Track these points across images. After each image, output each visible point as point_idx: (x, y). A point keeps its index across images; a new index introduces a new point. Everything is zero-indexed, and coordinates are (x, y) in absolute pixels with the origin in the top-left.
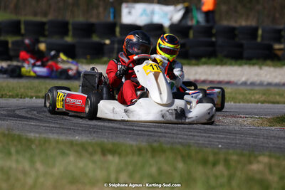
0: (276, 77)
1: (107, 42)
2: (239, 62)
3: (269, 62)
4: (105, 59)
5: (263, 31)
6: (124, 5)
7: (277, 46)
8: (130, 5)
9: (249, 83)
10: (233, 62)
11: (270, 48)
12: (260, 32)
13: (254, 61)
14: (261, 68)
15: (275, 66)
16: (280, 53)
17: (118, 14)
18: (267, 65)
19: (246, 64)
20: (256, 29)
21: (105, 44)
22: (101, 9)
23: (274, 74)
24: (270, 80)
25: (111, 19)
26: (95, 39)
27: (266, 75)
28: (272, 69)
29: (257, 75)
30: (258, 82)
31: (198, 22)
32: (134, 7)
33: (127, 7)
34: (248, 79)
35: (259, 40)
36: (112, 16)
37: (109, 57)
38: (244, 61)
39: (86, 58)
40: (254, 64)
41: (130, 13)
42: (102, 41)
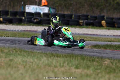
1: (23, 18)
3: (78, 26)
4: (23, 24)
6: (26, 6)
7: (81, 21)
8: (28, 5)
11: (78, 22)
12: (73, 16)
13: (73, 26)
14: (75, 29)
15: (80, 28)
16: (81, 24)
17: (24, 8)
18: (77, 27)
20: (72, 15)
21: (23, 19)
22: (18, 7)
24: (79, 32)
26: (18, 17)
27: (77, 31)
28: (79, 29)
29: (74, 31)
30: (75, 33)
31: (51, 12)
32: (30, 6)
35: (73, 19)
36: (22, 9)
38: (69, 26)
39: (16, 23)
40: (73, 27)
41: (28, 8)
42: (22, 18)
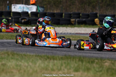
3: (69, 26)
5: (65, 14)
6: (12, 5)
7: (72, 20)
9: (63, 33)
10: (56, 25)
13: (64, 25)
14: (67, 28)
15: (71, 27)
16: (73, 22)
17: (10, 8)
19: (61, 26)
20: (62, 14)
21: (9, 19)
22: (3, 6)
23: (72, 30)
24: (70, 32)
27: (69, 30)
28: (70, 28)
29: (66, 30)
30: (66, 33)
31: (39, 11)
33: (13, 5)
35: (63, 17)
36: (8, 8)
38: (60, 25)
40: (64, 26)
41: (15, 8)
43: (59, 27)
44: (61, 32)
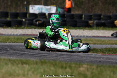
0: (90, 34)
1: (24, 20)
2: (75, 28)
4: (23, 27)
5: (85, 16)
6: (30, 6)
7: (90, 22)
8: (33, 5)
9: (79, 36)
10: (73, 28)
11: (87, 22)
12: (83, 16)
13: (81, 28)
14: (84, 30)
15: (89, 30)
16: (91, 24)
17: (28, 9)
18: (86, 29)
19: (78, 29)
21: (23, 21)
22: (21, 7)
23: (89, 33)
24: (87, 35)
25: (25, 11)
26: (19, 19)
27: (86, 33)
29: (82, 33)
30: (83, 36)
31: (59, 12)
32: (34, 7)
33: (31, 6)
34: (79, 35)
35: (83, 19)
37: (25, 26)
38: (77, 28)
39: (15, 27)
40: (81, 29)
41: (32, 9)
43: (76, 29)
44: (77, 35)
